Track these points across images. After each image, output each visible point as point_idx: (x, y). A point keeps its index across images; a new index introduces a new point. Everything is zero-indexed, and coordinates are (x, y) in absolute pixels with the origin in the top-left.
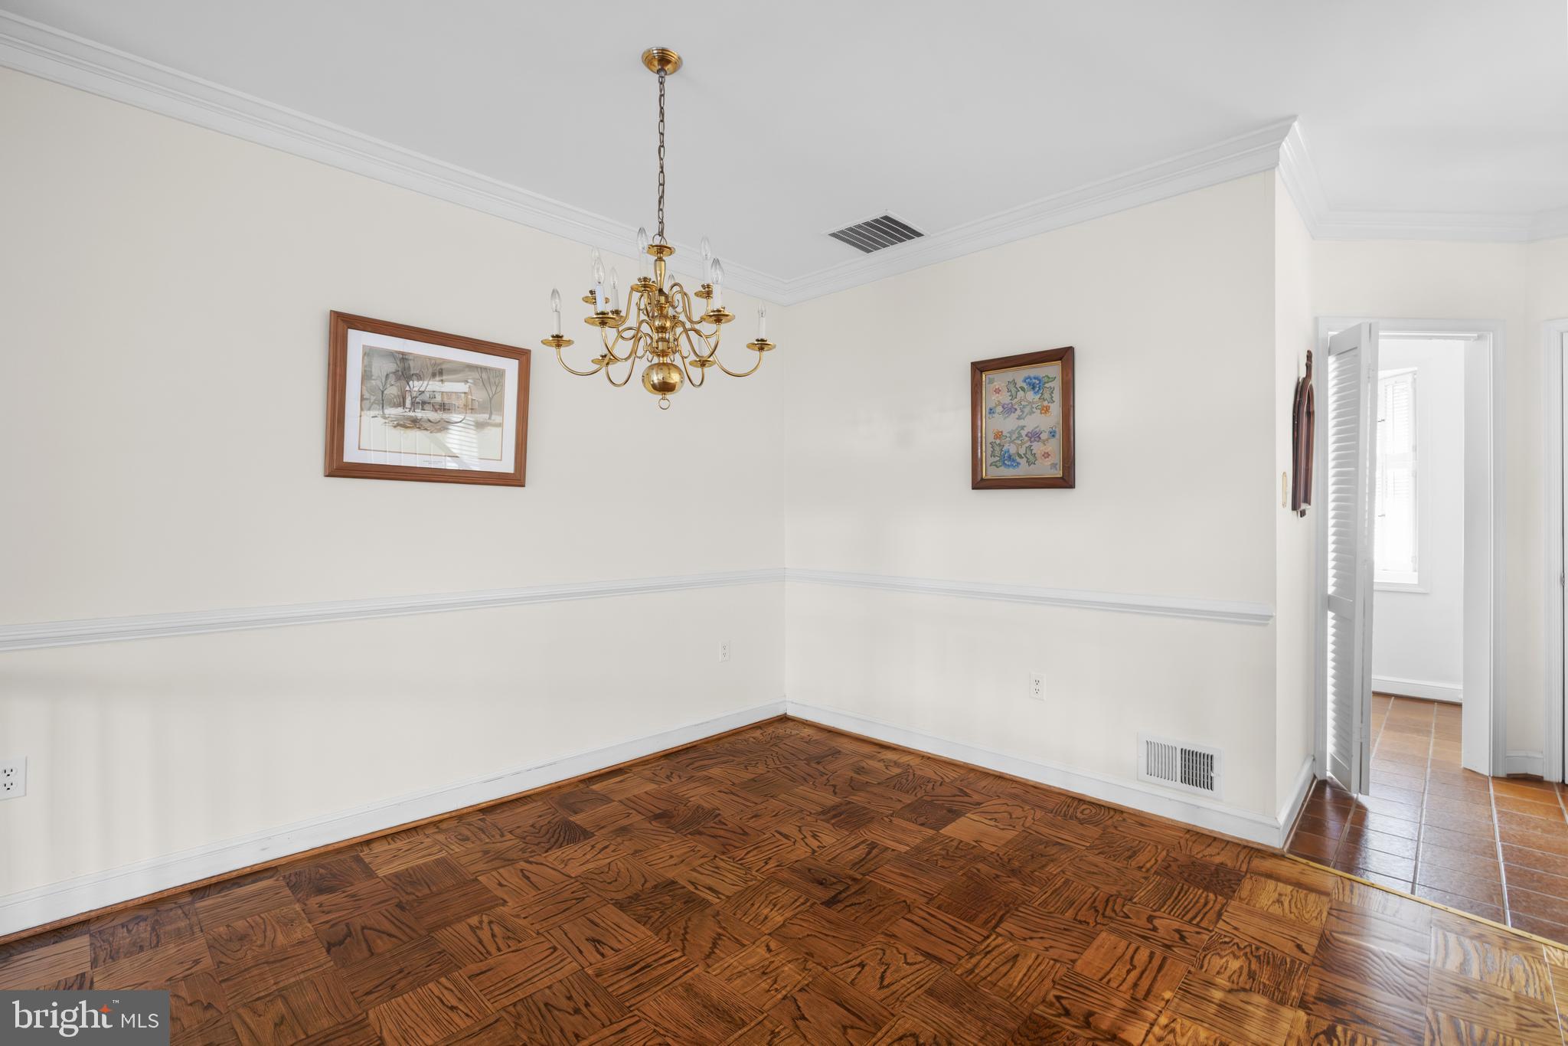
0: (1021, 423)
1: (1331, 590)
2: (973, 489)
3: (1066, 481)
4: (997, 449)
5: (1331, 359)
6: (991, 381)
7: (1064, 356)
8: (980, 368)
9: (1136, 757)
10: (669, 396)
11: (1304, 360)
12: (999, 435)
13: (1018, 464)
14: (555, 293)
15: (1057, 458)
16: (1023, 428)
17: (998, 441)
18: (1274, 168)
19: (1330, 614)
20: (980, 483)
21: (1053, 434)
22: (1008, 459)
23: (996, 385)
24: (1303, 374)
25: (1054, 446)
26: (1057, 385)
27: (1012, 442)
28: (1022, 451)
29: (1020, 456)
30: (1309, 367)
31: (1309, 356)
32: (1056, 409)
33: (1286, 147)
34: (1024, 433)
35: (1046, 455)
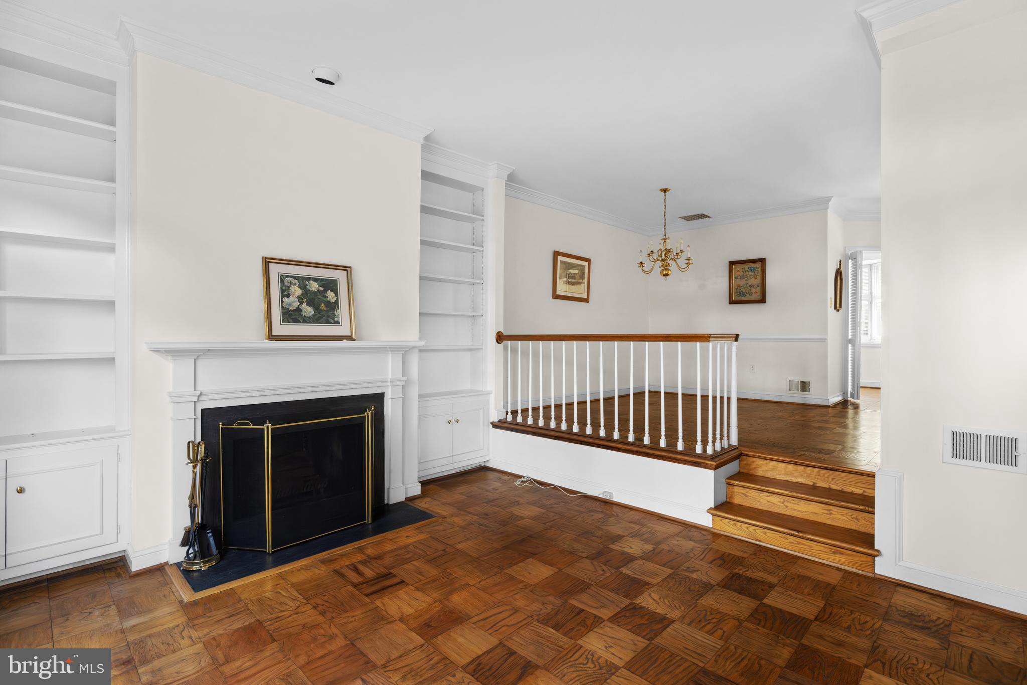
0: (747, 282)
1: (850, 337)
2: (730, 304)
3: (763, 301)
4: (738, 291)
5: (850, 261)
6: (736, 268)
7: (762, 261)
8: (732, 263)
9: (786, 386)
10: (667, 277)
11: (839, 263)
12: (739, 286)
13: (746, 296)
14: (641, 251)
15: (760, 293)
16: (748, 283)
17: (738, 288)
18: (827, 209)
19: (850, 345)
20: (732, 302)
21: (758, 286)
22: (742, 294)
23: (738, 269)
24: (838, 267)
25: (759, 290)
26: (760, 270)
27: (744, 288)
28: (747, 292)
29: (746, 293)
30: (840, 265)
31: (840, 261)
32: (759, 277)
33: (830, 204)
34: (748, 285)
35: (756, 293)
